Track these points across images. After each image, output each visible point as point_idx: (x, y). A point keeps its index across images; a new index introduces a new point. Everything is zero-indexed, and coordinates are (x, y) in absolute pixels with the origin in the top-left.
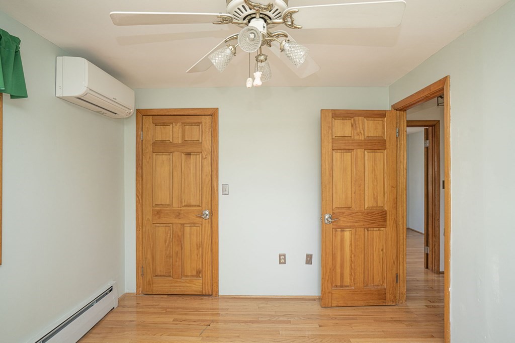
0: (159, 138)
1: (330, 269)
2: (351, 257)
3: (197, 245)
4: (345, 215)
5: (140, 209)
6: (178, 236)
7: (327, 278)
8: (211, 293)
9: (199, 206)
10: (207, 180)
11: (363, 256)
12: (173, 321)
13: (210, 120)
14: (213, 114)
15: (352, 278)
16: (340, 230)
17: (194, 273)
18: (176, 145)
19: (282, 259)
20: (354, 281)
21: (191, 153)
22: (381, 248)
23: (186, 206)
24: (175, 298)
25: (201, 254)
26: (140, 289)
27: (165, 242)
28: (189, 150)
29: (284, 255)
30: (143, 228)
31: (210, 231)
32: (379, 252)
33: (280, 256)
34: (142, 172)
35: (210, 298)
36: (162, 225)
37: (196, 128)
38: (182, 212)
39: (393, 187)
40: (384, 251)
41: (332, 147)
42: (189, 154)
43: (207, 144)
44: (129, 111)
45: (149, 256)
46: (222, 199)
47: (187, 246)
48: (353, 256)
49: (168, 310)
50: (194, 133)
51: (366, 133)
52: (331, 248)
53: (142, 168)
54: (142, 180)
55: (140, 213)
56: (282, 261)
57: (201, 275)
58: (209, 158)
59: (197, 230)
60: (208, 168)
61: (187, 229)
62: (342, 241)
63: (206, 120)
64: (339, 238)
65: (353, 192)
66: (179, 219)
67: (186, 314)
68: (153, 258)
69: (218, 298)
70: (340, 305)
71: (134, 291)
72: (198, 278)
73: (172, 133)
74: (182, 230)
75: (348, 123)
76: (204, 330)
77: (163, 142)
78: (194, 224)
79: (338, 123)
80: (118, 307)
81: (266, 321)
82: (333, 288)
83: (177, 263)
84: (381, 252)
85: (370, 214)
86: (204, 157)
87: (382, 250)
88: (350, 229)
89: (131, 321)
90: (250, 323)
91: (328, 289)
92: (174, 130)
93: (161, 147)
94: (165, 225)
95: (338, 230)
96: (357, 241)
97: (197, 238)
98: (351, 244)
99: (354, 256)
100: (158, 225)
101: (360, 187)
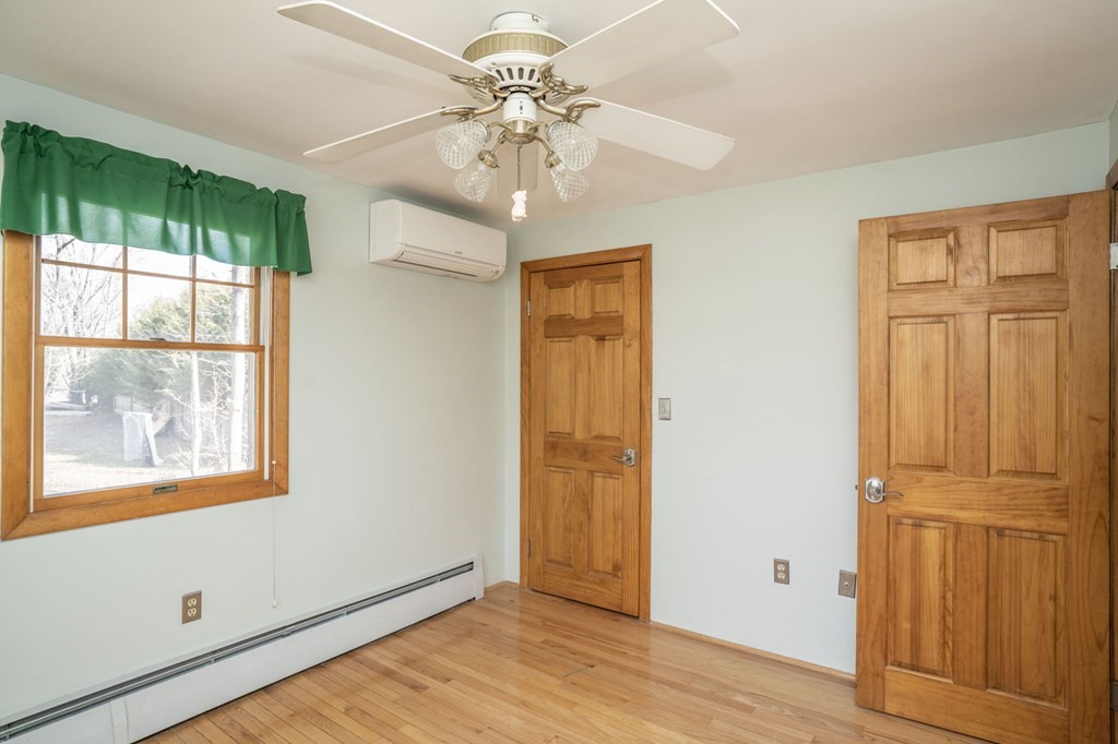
0: (555, 311)
1: (880, 617)
2: (944, 598)
3: (614, 514)
4: (924, 484)
5: (526, 437)
6: (584, 494)
7: (871, 636)
8: (636, 615)
9: (618, 439)
10: (633, 388)
11: (982, 602)
12: (543, 642)
13: (637, 271)
14: (641, 257)
15: (948, 655)
16: (910, 521)
17: (609, 568)
18: (580, 323)
19: (782, 571)
20: (953, 663)
21: (605, 336)
22: (1049, 591)
23: (596, 437)
24: (575, 606)
25: (620, 531)
26: (526, 579)
27: (564, 502)
28: (601, 332)
29: (786, 564)
30: (530, 472)
31: (637, 489)
32: (1040, 601)
33: (777, 562)
34: (529, 373)
35: (634, 622)
36: (559, 470)
37: (613, 288)
38: (590, 449)
39: (1095, 419)
40: (1062, 602)
41: (888, 311)
42: (601, 339)
43: (632, 319)
44: (495, 269)
45: (539, 524)
46: (658, 428)
47: (598, 515)
48: (949, 596)
49: (548, 623)
50: (612, 299)
51: (993, 269)
52: (883, 563)
53: (529, 367)
54: (530, 387)
55: (527, 446)
56: (781, 576)
57: (620, 574)
58: (636, 344)
59: (614, 486)
60: (633, 367)
61: (599, 481)
62: (917, 549)
63: (631, 270)
64: (906, 543)
65: (952, 428)
66: (586, 460)
67: (569, 637)
68: (545, 528)
69: (649, 628)
70: (907, 715)
71: (517, 580)
72: (616, 579)
73: (575, 301)
74: (590, 482)
75: (938, 248)
76: (578, 671)
77: (561, 319)
78: (609, 473)
79: (905, 249)
80: (483, 599)
81: (702, 692)
82: (889, 667)
83: (581, 544)
84: (1050, 606)
85: (1007, 491)
86: (627, 343)
87: (1055, 598)
88: (942, 525)
89: (483, 624)
90: (668, 685)
91: (873, 664)
92: (578, 294)
93: (559, 327)
94: (564, 470)
95: (905, 521)
96: (962, 559)
97: (614, 501)
98: (943, 565)
99: (954, 597)
100: (553, 469)
101: (972, 413)
